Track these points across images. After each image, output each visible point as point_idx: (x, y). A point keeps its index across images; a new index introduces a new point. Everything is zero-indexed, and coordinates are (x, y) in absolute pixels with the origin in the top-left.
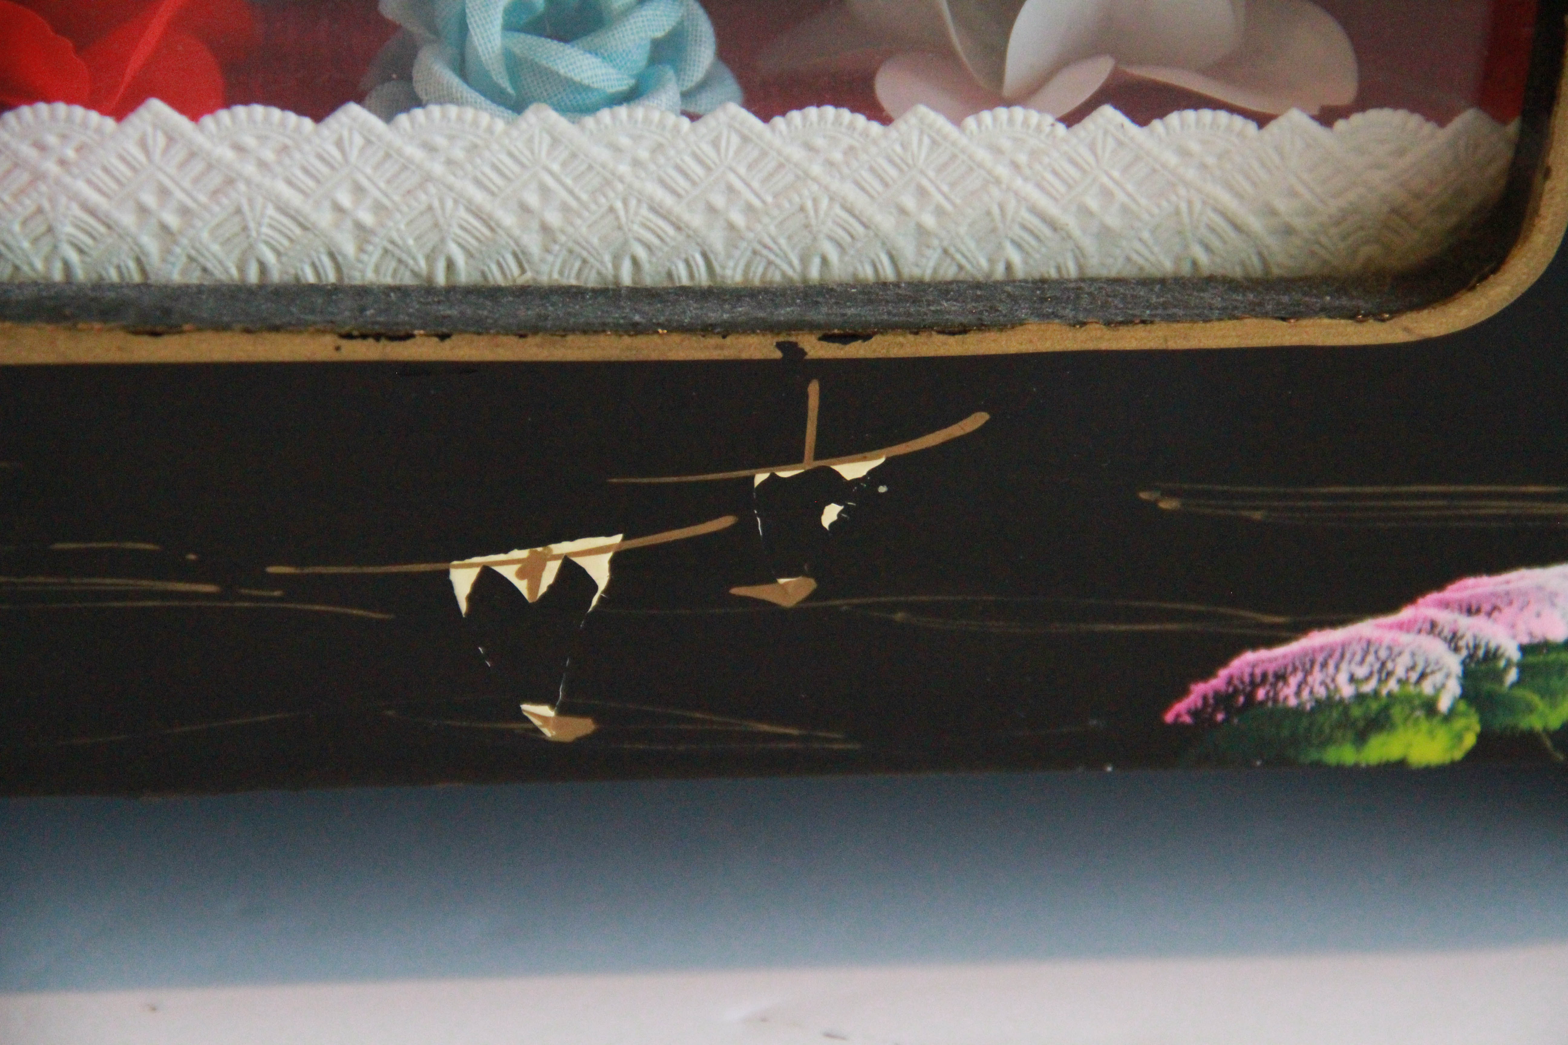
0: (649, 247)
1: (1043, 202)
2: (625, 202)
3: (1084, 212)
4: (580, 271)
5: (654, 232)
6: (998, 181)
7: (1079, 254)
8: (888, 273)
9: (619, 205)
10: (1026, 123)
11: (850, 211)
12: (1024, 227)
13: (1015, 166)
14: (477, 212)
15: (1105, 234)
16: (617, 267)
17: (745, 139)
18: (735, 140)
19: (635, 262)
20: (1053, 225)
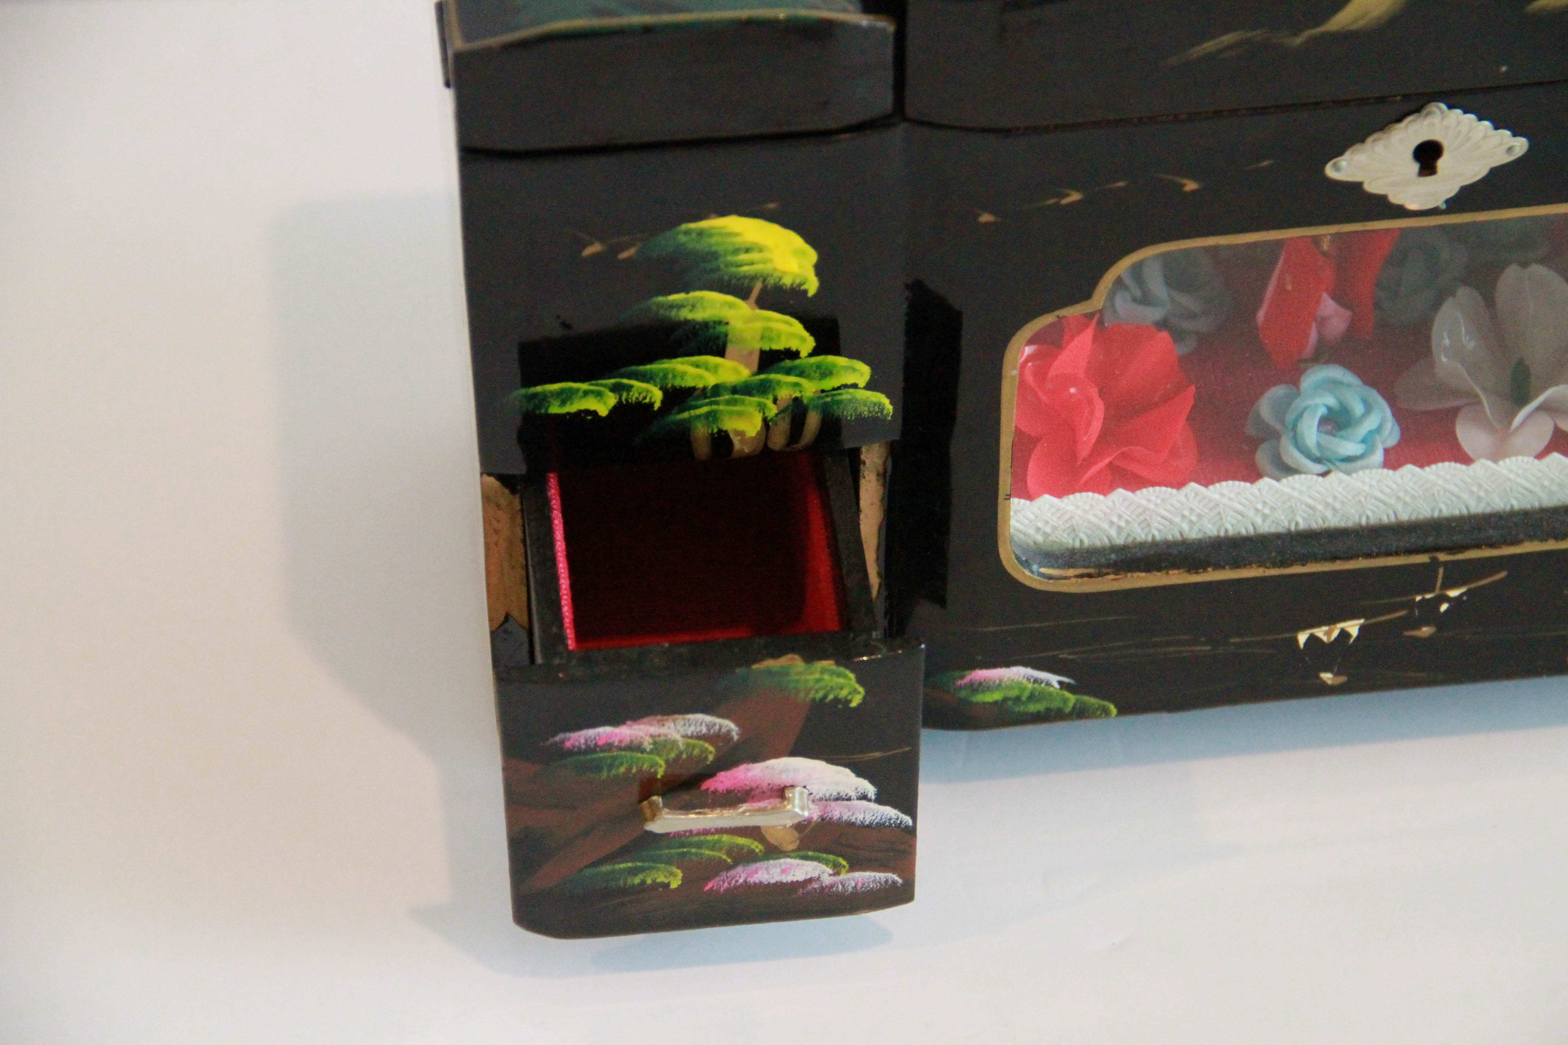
0: (1373, 512)
1: (1528, 485)
2: (1366, 499)
3: (1543, 487)
4: (1346, 521)
5: (1376, 507)
6: (1510, 480)
7: (1540, 499)
8: (1465, 512)
9: (1363, 499)
10: (1523, 461)
11: (1452, 494)
12: (1519, 493)
13: (1518, 475)
14: (1309, 507)
15: (1551, 493)
16: (1360, 517)
17: (1413, 475)
18: (1409, 476)
19: (1368, 517)
20: (1531, 492)
